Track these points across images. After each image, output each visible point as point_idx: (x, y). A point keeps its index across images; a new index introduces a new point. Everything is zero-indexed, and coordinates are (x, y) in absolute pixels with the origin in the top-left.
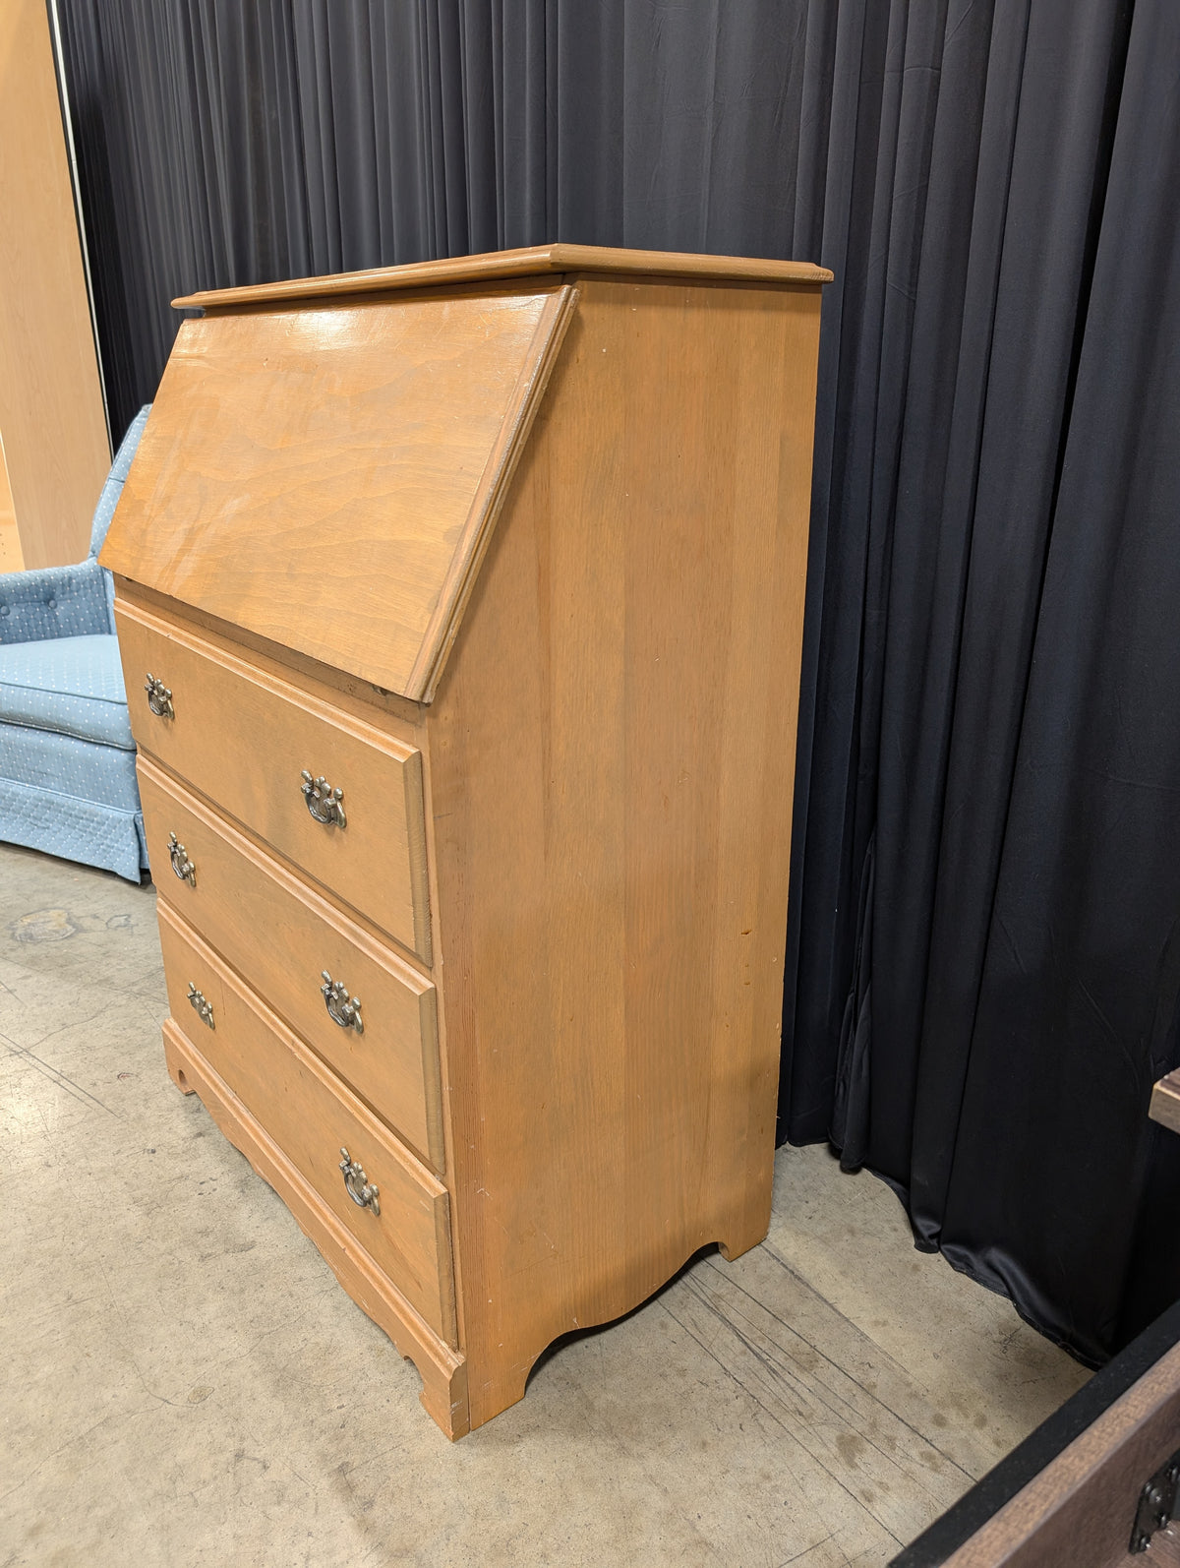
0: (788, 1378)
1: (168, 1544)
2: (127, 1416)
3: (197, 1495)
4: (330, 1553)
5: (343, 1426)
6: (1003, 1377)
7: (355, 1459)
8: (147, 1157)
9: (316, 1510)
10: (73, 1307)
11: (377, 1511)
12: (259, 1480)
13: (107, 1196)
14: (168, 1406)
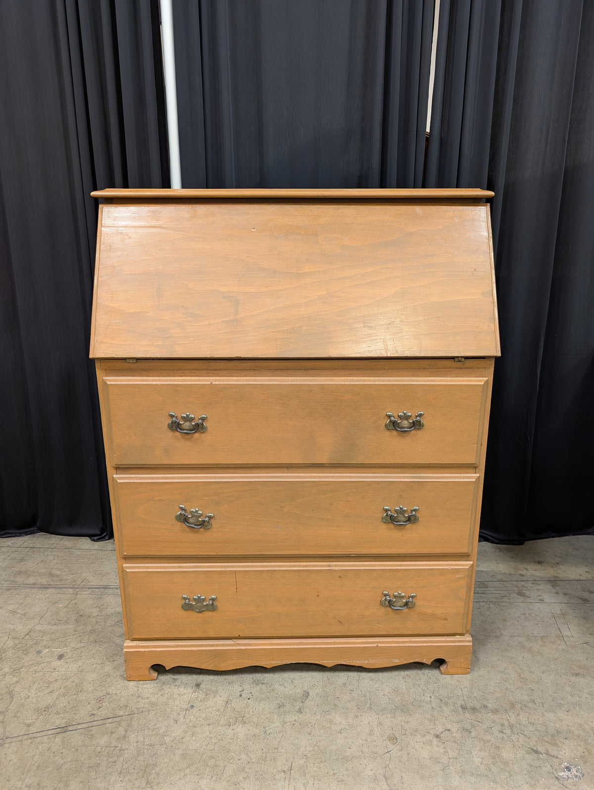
0: (488, 592)
1: (473, 774)
2: (388, 768)
3: (451, 756)
4: (503, 725)
5: (442, 700)
6: (512, 558)
7: (461, 702)
8: (195, 710)
9: (480, 722)
10: (292, 771)
11: (490, 706)
12: (454, 734)
13: (211, 735)
14: (392, 752)
